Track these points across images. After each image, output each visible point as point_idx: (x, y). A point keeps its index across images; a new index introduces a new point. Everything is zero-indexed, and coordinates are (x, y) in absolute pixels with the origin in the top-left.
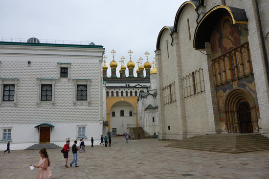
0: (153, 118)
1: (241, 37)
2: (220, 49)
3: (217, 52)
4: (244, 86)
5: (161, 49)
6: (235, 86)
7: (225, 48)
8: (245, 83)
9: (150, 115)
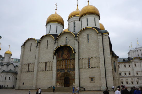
0: (6, 77)
1: (71, 56)
2: (61, 57)
3: (60, 58)
4: (70, 72)
5: (25, 46)
6: (66, 71)
7: (64, 58)
8: (70, 71)
9: (4, 76)
